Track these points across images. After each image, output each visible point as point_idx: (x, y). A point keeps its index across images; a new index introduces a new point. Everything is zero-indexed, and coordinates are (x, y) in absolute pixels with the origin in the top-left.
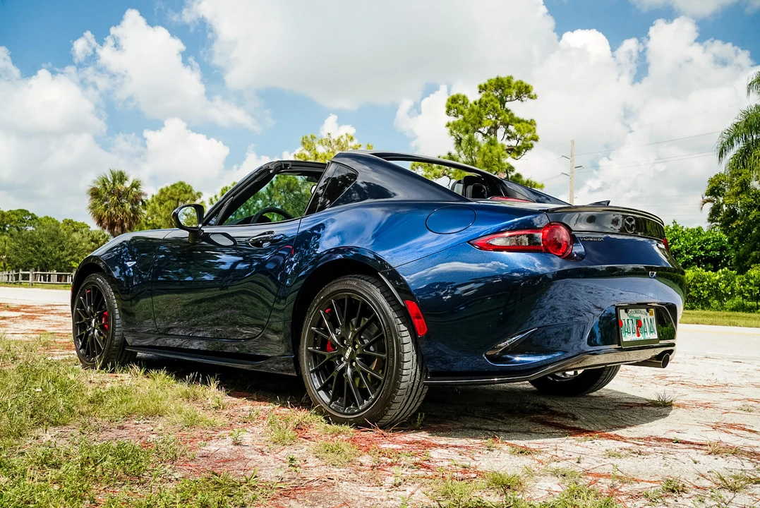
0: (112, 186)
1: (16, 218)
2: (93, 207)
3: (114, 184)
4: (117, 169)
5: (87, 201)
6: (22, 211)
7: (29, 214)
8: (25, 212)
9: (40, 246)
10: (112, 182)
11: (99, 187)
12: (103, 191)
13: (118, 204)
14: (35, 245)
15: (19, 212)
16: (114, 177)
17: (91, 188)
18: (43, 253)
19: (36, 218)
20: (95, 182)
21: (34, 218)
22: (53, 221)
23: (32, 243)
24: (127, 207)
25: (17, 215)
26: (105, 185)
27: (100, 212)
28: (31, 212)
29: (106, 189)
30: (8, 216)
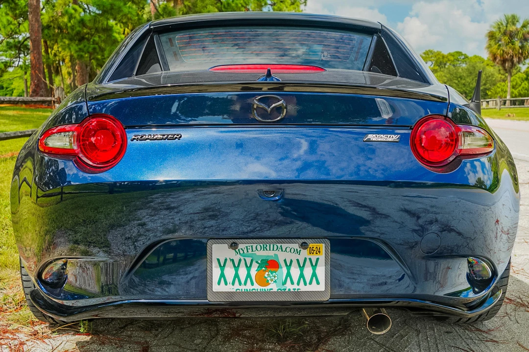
0: (505, 28)
1: (452, 58)
2: (490, 46)
3: (507, 27)
4: (509, 14)
5: (485, 42)
6: (457, 52)
7: (462, 55)
8: (459, 53)
9: (461, 79)
10: (505, 25)
11: (494, 30)
12: (497, 34)
13: (509, 42)
14: (458, 78)
15: (455, 54)
16: (507, 21)
17: (488, 31)
18: (464, 84)
19: (467, 57)
20: (491, 26)
21: (466, 57)
22: (480, 59)
23: (456, 77)
24: (516, 44)
25: (453, 56)
26: (499, 28)
27: (495, 51)
28: (464, 53)
29: (500, 31)
30: (447, 57)
